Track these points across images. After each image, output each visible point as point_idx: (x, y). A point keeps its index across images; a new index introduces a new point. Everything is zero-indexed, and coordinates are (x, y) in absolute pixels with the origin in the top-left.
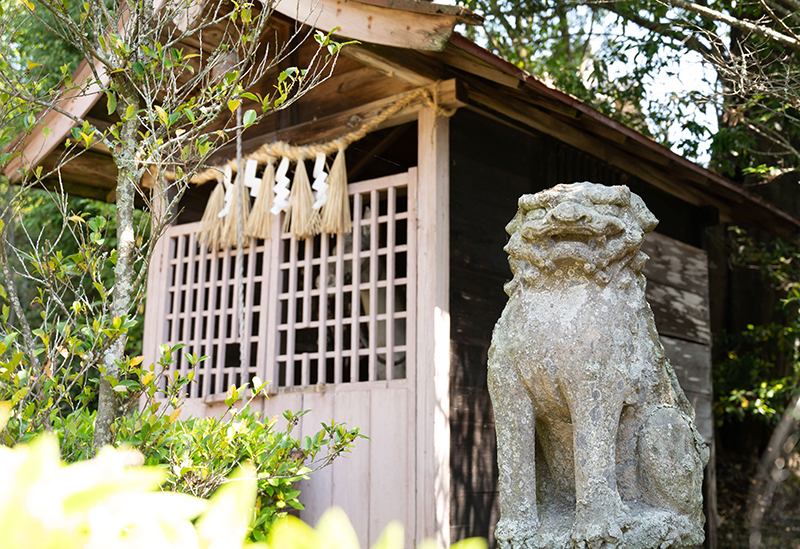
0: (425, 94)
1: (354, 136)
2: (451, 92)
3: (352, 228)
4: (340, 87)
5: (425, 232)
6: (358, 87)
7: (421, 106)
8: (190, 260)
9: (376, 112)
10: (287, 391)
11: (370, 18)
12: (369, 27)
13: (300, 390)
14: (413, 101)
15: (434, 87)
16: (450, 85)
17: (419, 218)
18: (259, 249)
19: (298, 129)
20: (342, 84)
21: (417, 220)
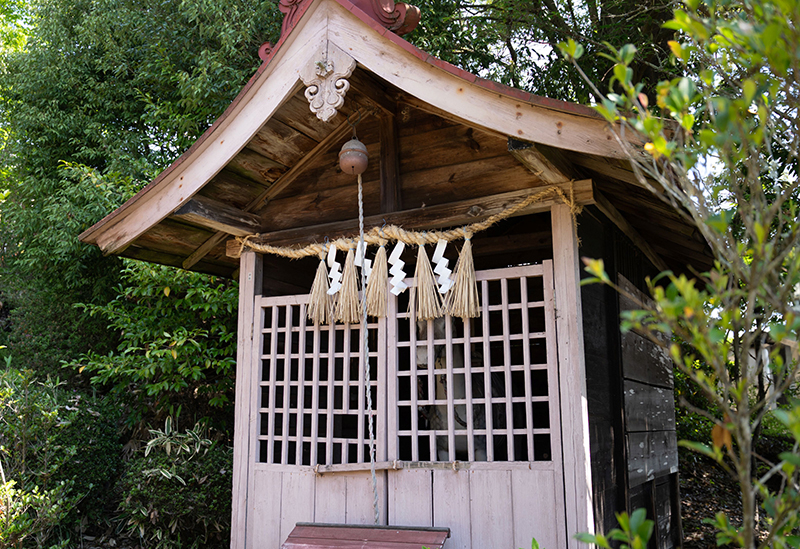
0: (560, 192)
1: (479, 226)
2: (588, 191)
3: (481, 313)
4: (452, 177)
5: (565, 321)
6: (473, 178)
7: (553, 202)
8: (288, 330)
9: (500, 204)
10: (414, 466)
11: (559, 125)
12: (559, 133)
13: (429, 466)
14: (545, 197)
15: (569, 186)
16: (587, 185)
17: (558, 308)
18: (372, 326)
19: (408, 214)
20: (454, 175)
21: (555, 310)
